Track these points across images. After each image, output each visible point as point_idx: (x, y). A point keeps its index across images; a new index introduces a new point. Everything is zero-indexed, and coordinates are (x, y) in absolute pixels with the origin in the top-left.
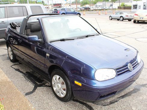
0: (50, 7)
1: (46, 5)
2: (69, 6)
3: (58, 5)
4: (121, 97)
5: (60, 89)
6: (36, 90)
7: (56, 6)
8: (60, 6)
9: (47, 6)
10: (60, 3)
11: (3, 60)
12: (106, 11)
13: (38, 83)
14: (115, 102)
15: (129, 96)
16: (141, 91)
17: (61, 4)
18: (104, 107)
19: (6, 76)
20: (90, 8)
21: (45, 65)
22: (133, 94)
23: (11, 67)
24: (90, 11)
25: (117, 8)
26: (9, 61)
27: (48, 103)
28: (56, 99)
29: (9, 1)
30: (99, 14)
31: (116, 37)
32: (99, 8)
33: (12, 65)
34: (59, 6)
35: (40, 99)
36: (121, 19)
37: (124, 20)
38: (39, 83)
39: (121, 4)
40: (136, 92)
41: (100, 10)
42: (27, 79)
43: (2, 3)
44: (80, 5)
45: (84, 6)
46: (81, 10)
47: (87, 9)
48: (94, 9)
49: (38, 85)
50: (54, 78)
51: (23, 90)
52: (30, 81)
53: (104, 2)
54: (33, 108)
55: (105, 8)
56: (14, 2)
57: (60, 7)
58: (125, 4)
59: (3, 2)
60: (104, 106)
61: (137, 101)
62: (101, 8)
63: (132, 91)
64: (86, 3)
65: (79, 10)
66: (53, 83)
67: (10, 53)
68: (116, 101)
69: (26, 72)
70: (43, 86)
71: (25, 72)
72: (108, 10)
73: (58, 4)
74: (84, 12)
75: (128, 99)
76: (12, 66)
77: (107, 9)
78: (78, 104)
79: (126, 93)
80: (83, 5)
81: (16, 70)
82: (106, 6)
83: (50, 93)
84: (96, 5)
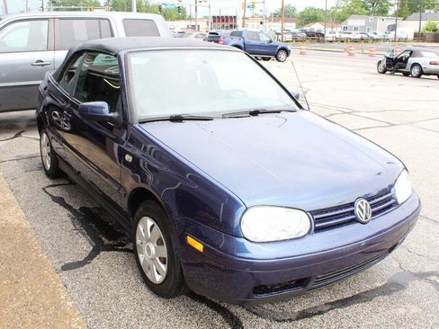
0: (203, 25)
1: (190, 19)
2: (261, 26)
3: (227, 21)
4: (337, 301)
5: (153, 259)
6: (95, 260)
7: (221, 24)
8: (233, 24)
9: (193, 23)
10: (233, 15)
11: (26, 171)
12: (374, 45)
13: (106, 242)
14: (315, 314)
15: (365, 301)
16: (408, 292)
17: (235, 17)
18: (277, 324)
19: (21, 213)
20: (323, 35)
21: (121, 186)
22: (380, 298)
23: (42, 191)
24: (324, 41)
25: (411, 36)
26: (42, 173)
27: (117, 298)
28: (143, 289)
29: (81, 3)
30: (350, 54)
31: (383, 124)
32: (351, 36)
33: (46, 185)
34: (229, 23)
35: (97, 284)
36: (416, 71)
37: (423, 76)
38: (110, 240)
39: (424, 24)
40: (390, 292)
41: (356, 41)
42: (78, 226)
43: (62, 7)
44: (294, 25)
45: (305, 28)
46: (296, 39)
47: (316, 37)
48: (338, 36)
49: (104, 245)
50: (140, 227)
51: (58, 255)
52: (84, 234)
53: (371, 17)
54: (70, 304)
55: (371, 35)
56: (97, 5)
57: (231, 26)
58: (437, 27)
59: (64, 4)
60: (278, 321)
61: (383, 320)
62: (359, 37)
63: (378, 288)
64: (314, 19)
65: (289, 37)
66: (138, 242)
67: (46, 150)
68: (320, 313)
69: (81, 209)
70: (117, 250)
71: (77, 207)
72: (382, 43)
73: (227, 17)
74: (304, 46)
75: (359, 309)
76: (47, 189)
77: (377, 40)
78: (204, 307)
79: (357, 292)
80: (303, 25)
81: (56, 199)
82: (375, 28)
83: (130, 272)
84: (343, 25)
